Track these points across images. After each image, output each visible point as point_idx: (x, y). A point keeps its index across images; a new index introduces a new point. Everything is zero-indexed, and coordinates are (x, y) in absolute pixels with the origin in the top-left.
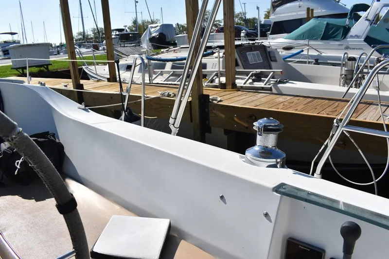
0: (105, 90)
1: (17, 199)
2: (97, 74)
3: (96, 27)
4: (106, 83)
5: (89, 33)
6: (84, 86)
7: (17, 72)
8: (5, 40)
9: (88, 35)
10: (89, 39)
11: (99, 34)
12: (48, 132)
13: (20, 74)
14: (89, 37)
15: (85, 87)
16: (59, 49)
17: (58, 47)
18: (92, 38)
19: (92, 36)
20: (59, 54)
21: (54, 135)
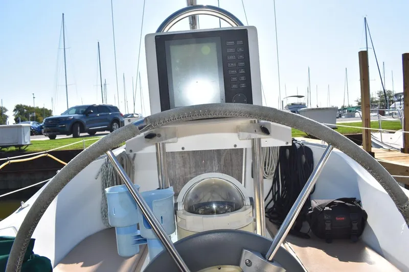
0: (399, 162)
1: (321, 253)
2: (382, 143)
3: (383, 91)
4: (400, 153)
5: (374, 97)
6: (375, 154)
7: (304, 133)
8: (292, 103)
9: (373, 98)
10: (374, 102)
11: (386, 97)
12: (355, 198)
13: (307, 135)
14: (374, 100)
15: (376, 156)
16: (341, 112)
17: (340, 110)
18: (377, 102)
19: (377, 99)
20: (340, 117)
21: (359, 202)
